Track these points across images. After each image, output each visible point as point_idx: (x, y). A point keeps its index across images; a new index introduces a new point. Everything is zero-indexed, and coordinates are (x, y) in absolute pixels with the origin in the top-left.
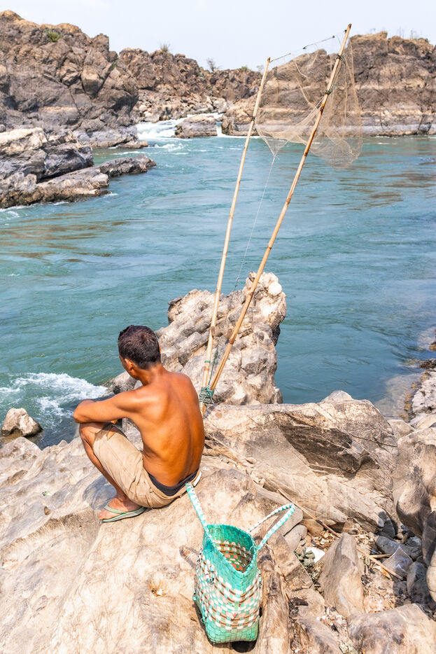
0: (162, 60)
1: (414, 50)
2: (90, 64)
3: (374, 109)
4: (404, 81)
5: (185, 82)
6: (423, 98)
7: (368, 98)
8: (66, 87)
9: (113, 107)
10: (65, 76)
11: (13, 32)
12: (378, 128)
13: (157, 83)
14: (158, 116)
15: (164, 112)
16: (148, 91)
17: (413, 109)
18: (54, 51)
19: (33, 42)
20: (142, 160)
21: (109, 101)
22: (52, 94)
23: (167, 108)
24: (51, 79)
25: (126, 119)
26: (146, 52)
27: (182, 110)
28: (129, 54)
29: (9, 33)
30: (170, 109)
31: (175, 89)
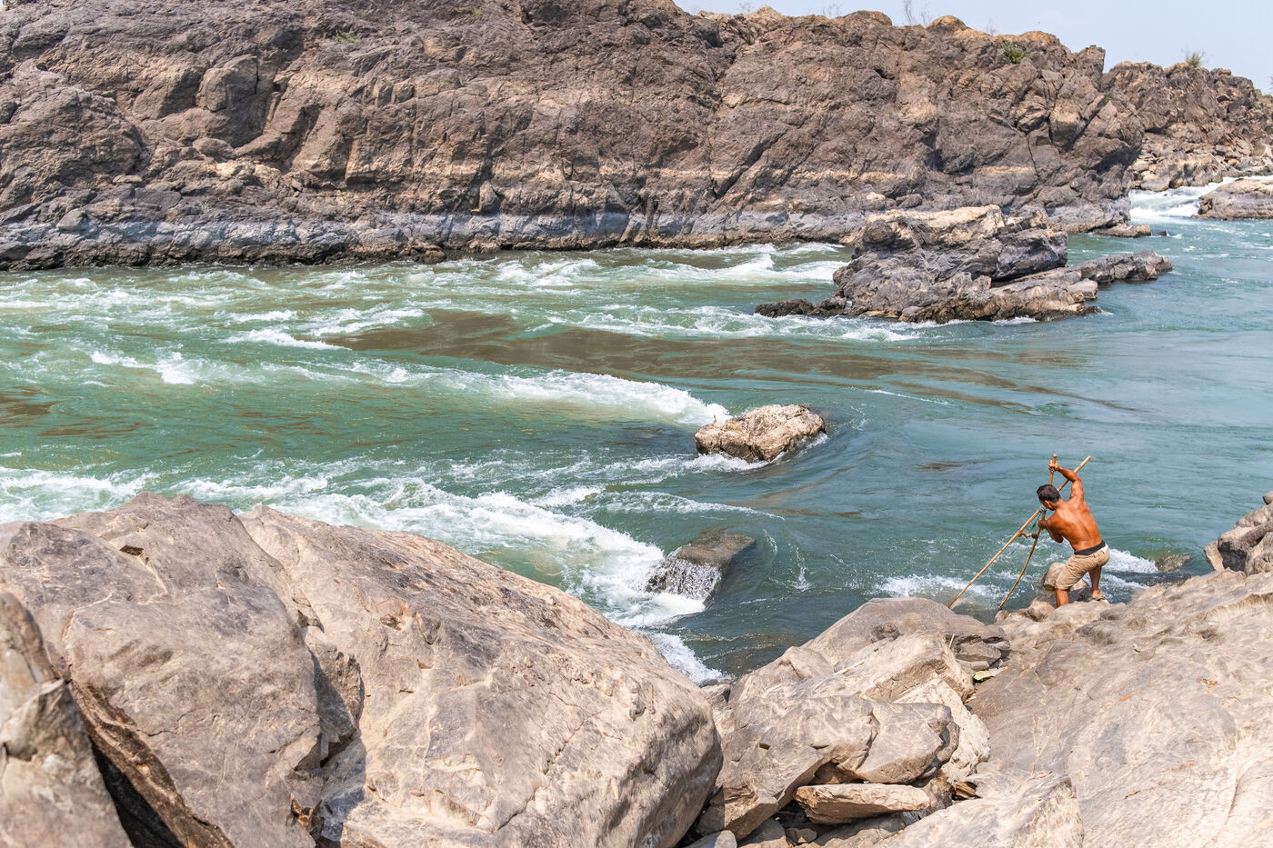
0: (1187, 80)
2: (1066, 97)
5: (1224, 119)
8: (1023, 134)
9: (1096, 168)
10: (1024, 116)
11: (953, 51)
13: (1171, 122)
14: (1168, 180)
15: (1180, 173)
16: (1152, 135)
18: (1013, 77)
19: (980, 64)
20: (1150, 259)
21: (1090, 156)
22: (998, 146)
23: (1186, 167)
24: (1000, 123)
25: (1115, 186)
26: (1158, 69)
27: (1214, 169)
28: (1128, 72)
29: (946, 53)
30: (1191, 168)
31: (1204, 131)
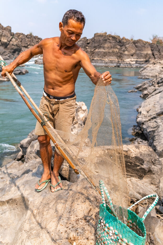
0: (30, 37)
1: (115, 39)
2: (4, 36)
3: (103, 58)
4: (112, 49)
6: (118, 55)
7: (101, 54)
9: (13, 52)
12: (104, 64)
13: (28, 45)
16: (25, 48)
17: (115, 59)
20: (24, 70)
21: (11, 49)
26: (24, 34)
28: (19, 35)
